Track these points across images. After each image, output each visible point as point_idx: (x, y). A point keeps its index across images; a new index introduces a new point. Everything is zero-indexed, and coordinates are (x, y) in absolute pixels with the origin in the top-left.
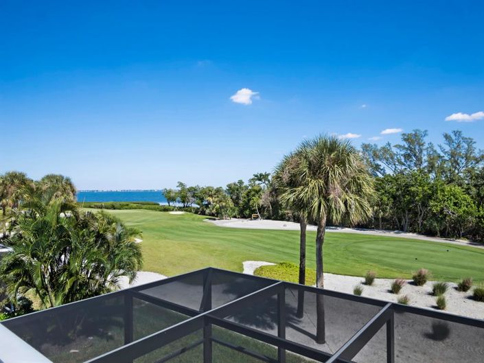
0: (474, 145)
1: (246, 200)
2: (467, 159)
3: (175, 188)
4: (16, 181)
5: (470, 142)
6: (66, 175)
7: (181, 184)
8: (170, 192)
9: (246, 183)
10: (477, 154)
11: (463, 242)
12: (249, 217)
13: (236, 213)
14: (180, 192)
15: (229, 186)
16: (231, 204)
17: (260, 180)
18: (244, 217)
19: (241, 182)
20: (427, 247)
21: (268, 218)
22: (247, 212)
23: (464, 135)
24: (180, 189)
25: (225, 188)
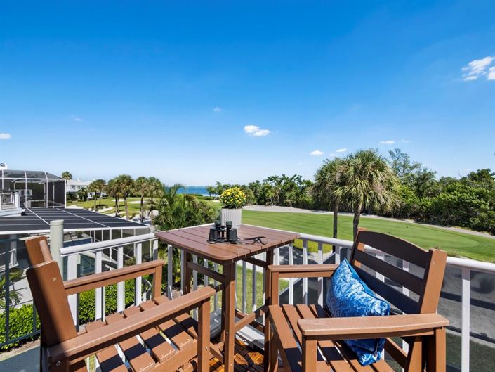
0: (409, 158)
1: (262, 193)
2: (405, 167)
3: (214, 185)
4: (126, 181)
5: (406, 157)
6: (156, 177)
7: (218, 183)
8: (211, 187)
9: (261, 183)
10: (411, 164)
11: (411, 221)
12: (264, 204)
13: (255, 202)
14: (218, 188)
15: (250, 184)
16: (253, 196)
17: (272, 180)
18: (261, 204)
19: (258, 182)
20: (377, 223)
21: (277, 205)
22: (263, 201)
23: (402, 152)
24: (217, 186)
25: (247, 185)
